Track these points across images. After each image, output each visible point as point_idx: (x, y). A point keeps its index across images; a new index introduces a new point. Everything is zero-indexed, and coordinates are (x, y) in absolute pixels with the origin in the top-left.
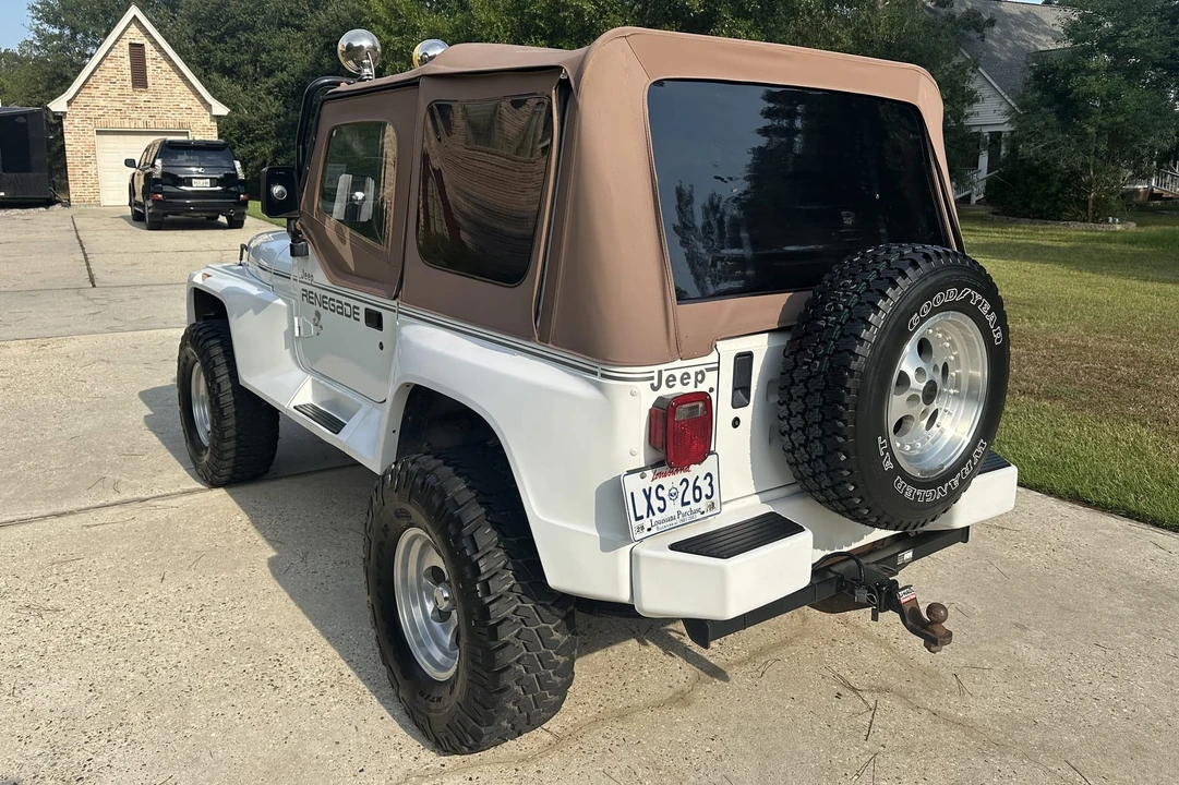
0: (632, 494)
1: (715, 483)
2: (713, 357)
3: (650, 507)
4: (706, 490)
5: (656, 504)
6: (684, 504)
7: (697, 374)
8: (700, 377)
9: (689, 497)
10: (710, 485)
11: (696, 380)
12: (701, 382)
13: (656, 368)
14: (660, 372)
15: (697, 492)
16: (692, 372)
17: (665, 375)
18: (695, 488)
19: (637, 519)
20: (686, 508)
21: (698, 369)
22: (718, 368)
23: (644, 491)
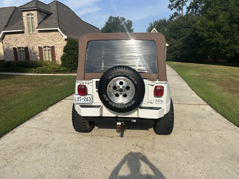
0: (75, 97)
1: (91, 99)
2: (91, 81)
3: (78, 100)
4: (89, 99)
5: (79, 99)
6: (84, 101)
7: (88, 83)
8: (89, 83)
9: (86, 100)
10: (90, 99)
11: (88, 84)
12: (89, 84)
13: (80, 81)
14: (81, 82)
15: (87, 100)
16: (87, 82)
17: (82, 82)
18: (87, 99)
19: (75, 100)
20: (85, 101)
21: (88, 82)
22: (92, 83)
23: (78, 97)
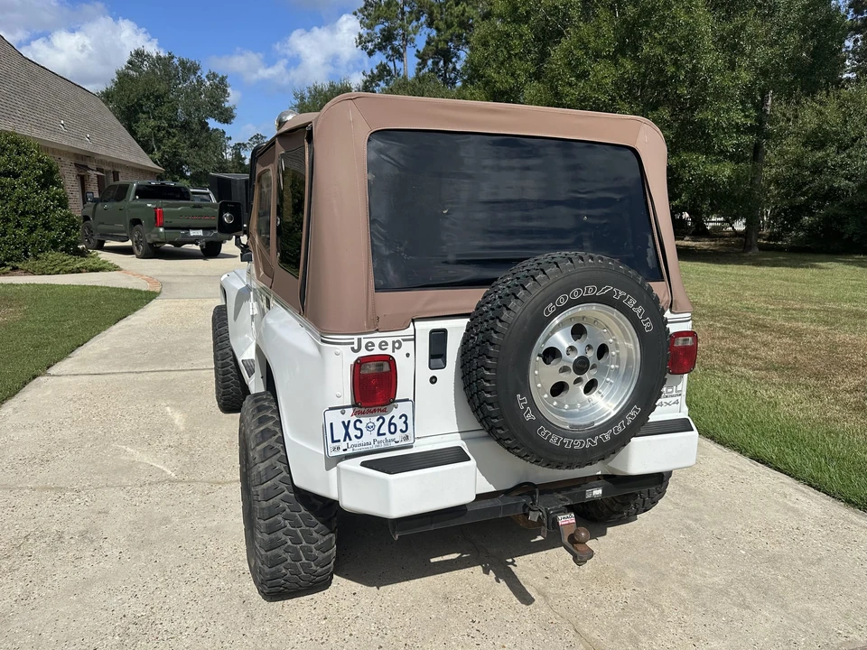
0: (331, 424)
1: (410, 422)
2: (410, 330)
3: (347, 434)
4: (401, 426)
5: (352, 431)
6: (379, 434)
7: (394, 343)
8: (397, 345)
9: (385, 429)
10: (405, 422)
11: (394, 347)
12: (398, 348)
13: (356, 337)
14: (359, 340)
15: (392, 427)
16: (390, 341)
17: (364, 343)
18: (390, 424)
19: (333, 441)
20: (382, 438)
21: (395, 339)
22: (415, 340)
23: (343, 423)
